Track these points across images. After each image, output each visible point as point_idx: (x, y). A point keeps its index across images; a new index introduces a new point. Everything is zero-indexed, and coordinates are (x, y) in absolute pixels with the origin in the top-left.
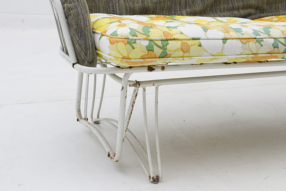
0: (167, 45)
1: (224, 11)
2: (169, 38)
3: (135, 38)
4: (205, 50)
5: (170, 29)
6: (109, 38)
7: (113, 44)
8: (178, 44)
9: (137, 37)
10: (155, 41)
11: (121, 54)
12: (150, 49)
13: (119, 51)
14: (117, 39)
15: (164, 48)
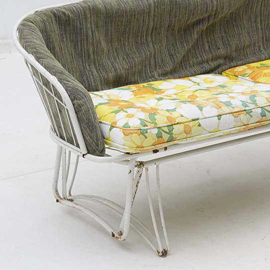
0: (172, 130)
1: (194, 66)
2: (174, 123)
3: (146, 128)
4: (204, 129)
5: (170, 112)
6: (122, 130)
7: (127, 135)
8: (181, 127)
9: (147, 126)
10: (162, 128)
11: (136, 144)
12: (159, 136)
13: (133, 142)
14: (131, 131)
15: (170, 133)
